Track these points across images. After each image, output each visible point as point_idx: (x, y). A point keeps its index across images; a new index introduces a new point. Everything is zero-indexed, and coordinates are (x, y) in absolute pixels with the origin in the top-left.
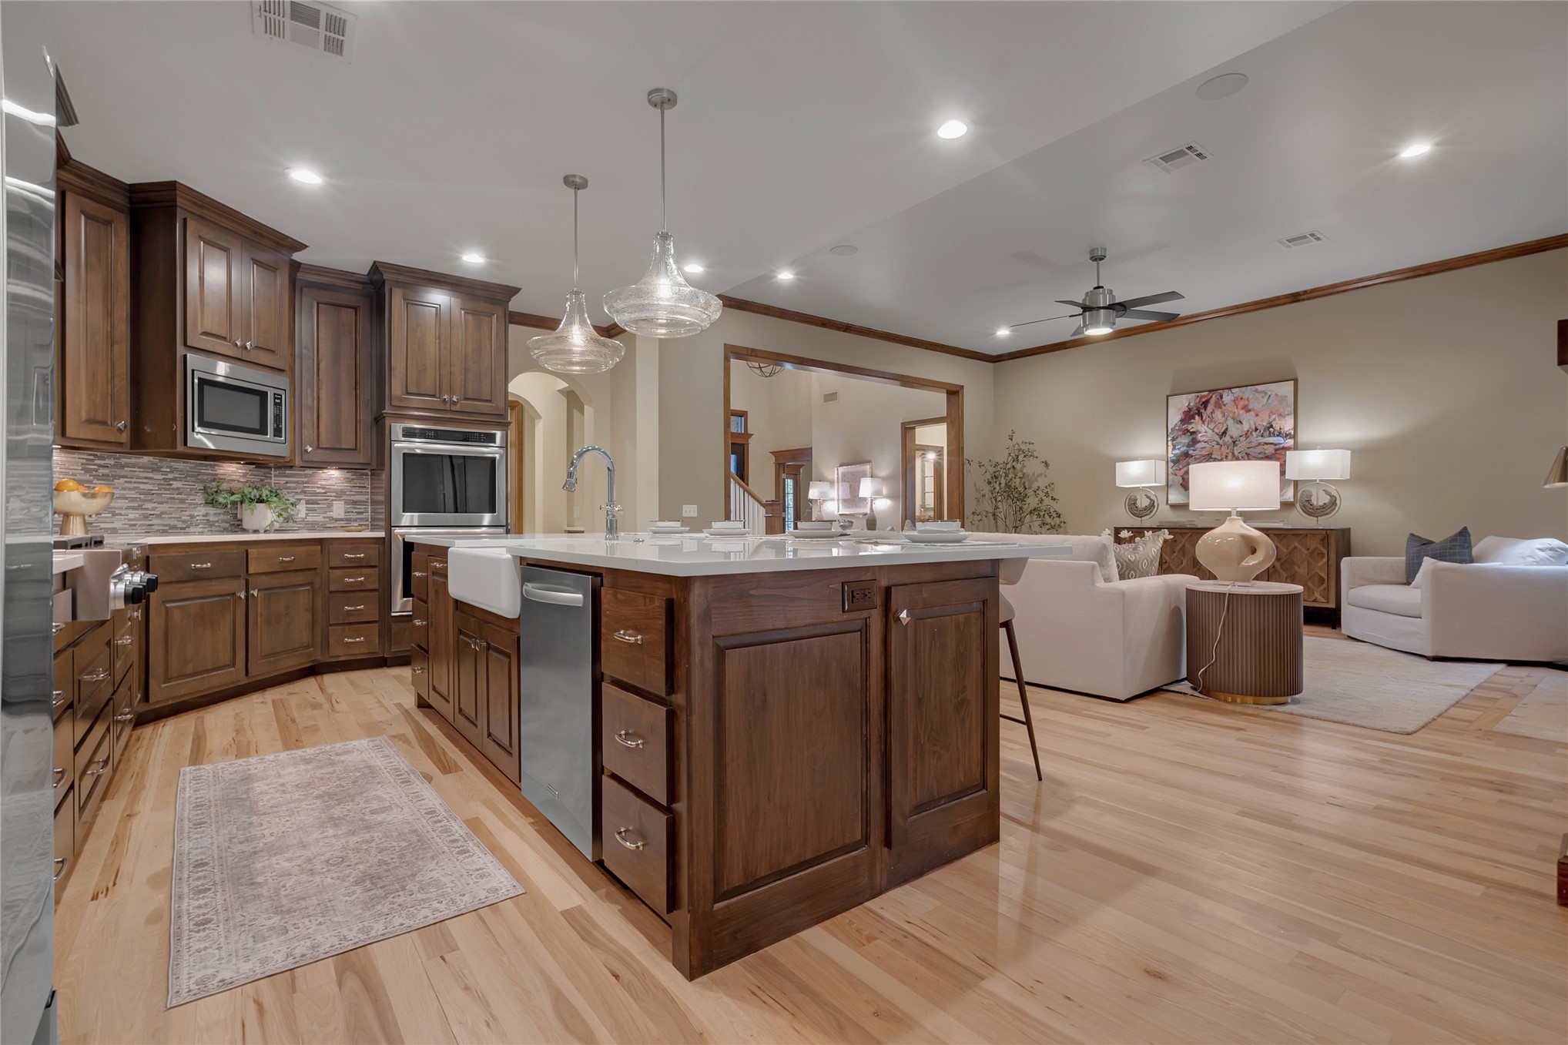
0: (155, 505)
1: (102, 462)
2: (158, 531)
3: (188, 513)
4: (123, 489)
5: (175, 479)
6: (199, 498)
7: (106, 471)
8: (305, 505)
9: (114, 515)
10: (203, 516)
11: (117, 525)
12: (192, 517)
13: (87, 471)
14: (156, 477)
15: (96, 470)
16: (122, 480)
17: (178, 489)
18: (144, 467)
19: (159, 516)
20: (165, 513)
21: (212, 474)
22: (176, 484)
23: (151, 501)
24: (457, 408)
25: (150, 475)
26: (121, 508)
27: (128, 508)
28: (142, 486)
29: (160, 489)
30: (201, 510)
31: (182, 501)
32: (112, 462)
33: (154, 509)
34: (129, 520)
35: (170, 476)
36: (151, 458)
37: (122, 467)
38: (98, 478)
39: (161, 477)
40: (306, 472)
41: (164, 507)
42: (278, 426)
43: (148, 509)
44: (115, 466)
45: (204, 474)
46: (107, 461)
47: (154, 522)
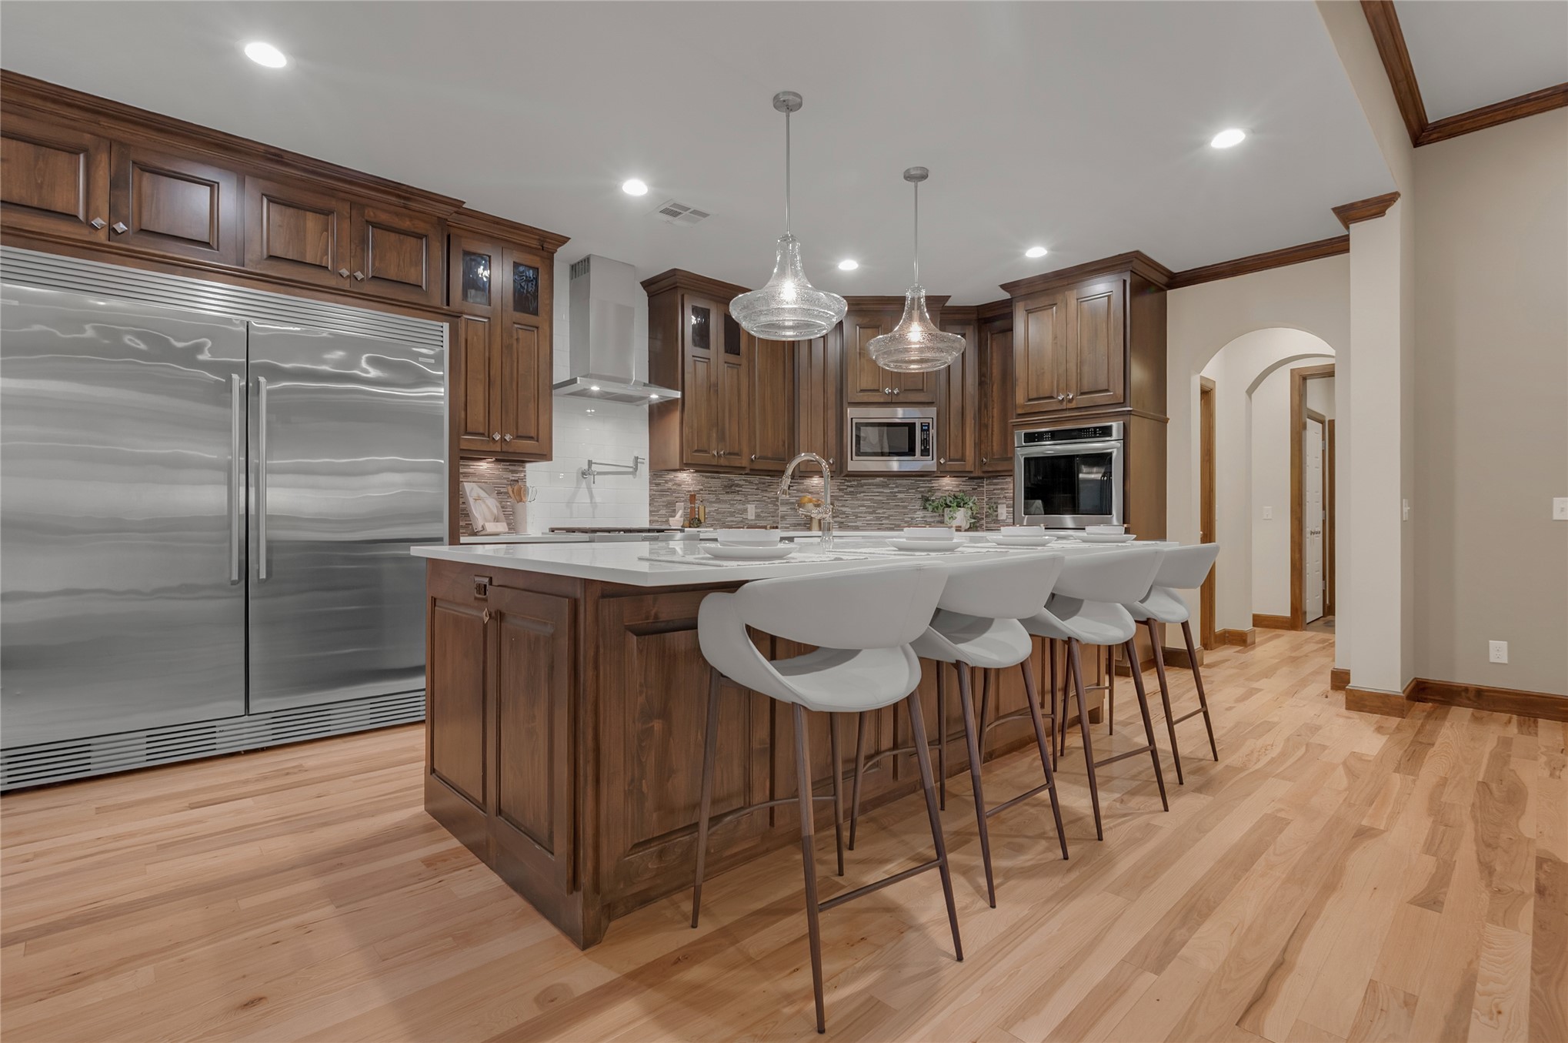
0: (885, 510)
1: (849, 484)
2: (887, 528)
3: (909, 516)
4: (863, 500)
5: (899, 492)
6: (918, 504)
7: (852, 489)
8: (1006, 509)
9: (857, 517)
10: (922, 518)
11: (859, 524)
12: (912, 518)
13: (840, 490)
14: (885, 491)
15: (846, 489)
16: (862, 494)
17: (901, 499)
18: (878, 485)
19: (887, 518)
20: (892, 516)
21: (928, 487)
22: (900, 496)
23: (882, 508)
24: (1073, 405)
25: (882, 490)
26: (861, 513)
27: (865, 513)
28: (875, 498)
29: (888, 500)
30: (920, 514)
31: (905, 507)
32: (855, 483)
33: (884, 513)
34: (867, 521)
35: (896, 490)
36: (882, 479)
37: (862, 486)
38: (847, 494)
39: (889, 491)
40: (1007, 480)
41: (889, 512)
42: (925, 447)
43: (879, 513)
44: (857, 486)
45: (922, 487)
46: (853, 483)
47: (883, 522)
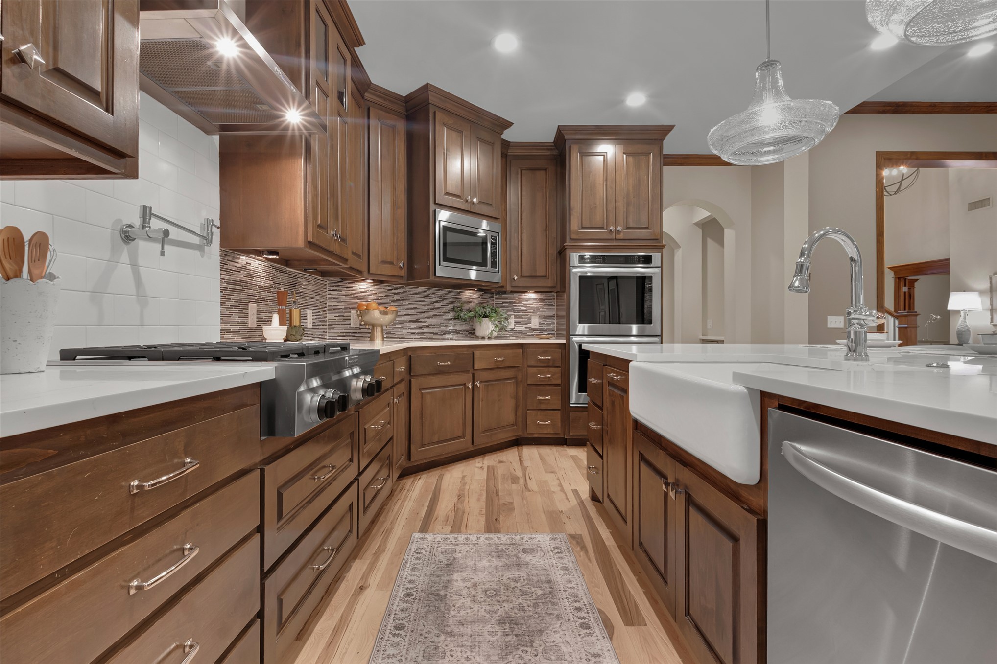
0: (426, 319)
1: (396, 291)
2: (427, 336)
3: (444, 325)
4: (408, 309)
5: (436, 302)
6: (451, 315)
8: (514, 319)
9: (403, 326)
10: (453, 327)
11: (404, 333)
12: (446, 327)
13: (388, 297)
14: (426, 300)
15: (393, 297)
16: (407, 303)
17: (438, 308)
18: (419, 294)
19: (427, 327)
20: (431, 325)
21: (457, 298)
22: (438, 305)
23: (423, 317)
24: (621, 236)
25: (423, 299)
26: (406, 322)
27: (410, 321)
28: (418, 307)
29: (428, 309)
30: (452, 323)
31: (441, 317)
32: (401, 291)
33: (425, 322)
34: (411, 329)
35: (434, 300)
36: (423, 288)
37: (407, 294)
38: (394, 301)
39: (429, 300)
40: (515, 295)
41: (431, 321)
42: (494, 260)
43: (421, 322)
44: (403, 293)
45: (454, 298)
47: (425, 330)
